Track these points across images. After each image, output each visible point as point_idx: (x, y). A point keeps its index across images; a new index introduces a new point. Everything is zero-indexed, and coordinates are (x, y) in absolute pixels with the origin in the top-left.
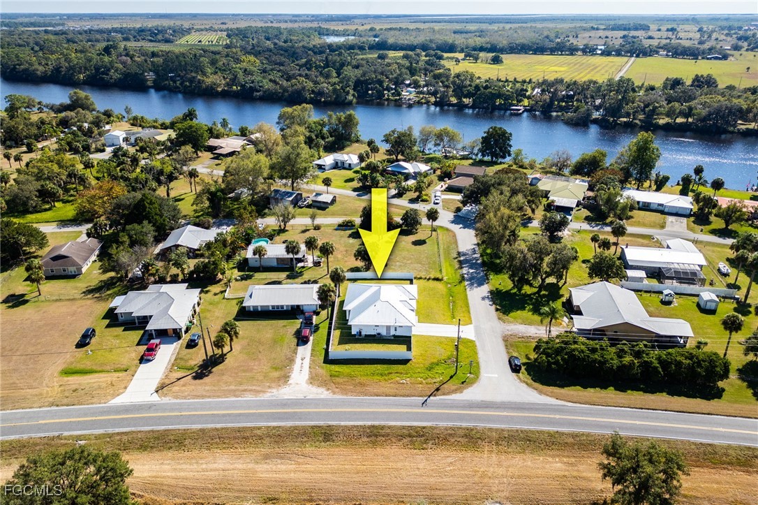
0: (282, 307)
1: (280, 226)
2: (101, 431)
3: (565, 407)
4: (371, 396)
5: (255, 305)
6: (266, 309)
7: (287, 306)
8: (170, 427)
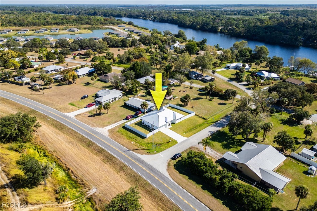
0: (135, 107)
1: (179, 84)
2: (54, 118)
3: (167, 179)
4: (116, 141)
5: (131, 104)
6: (131, 106)
7: (137, 107)
8: (66, 125)
